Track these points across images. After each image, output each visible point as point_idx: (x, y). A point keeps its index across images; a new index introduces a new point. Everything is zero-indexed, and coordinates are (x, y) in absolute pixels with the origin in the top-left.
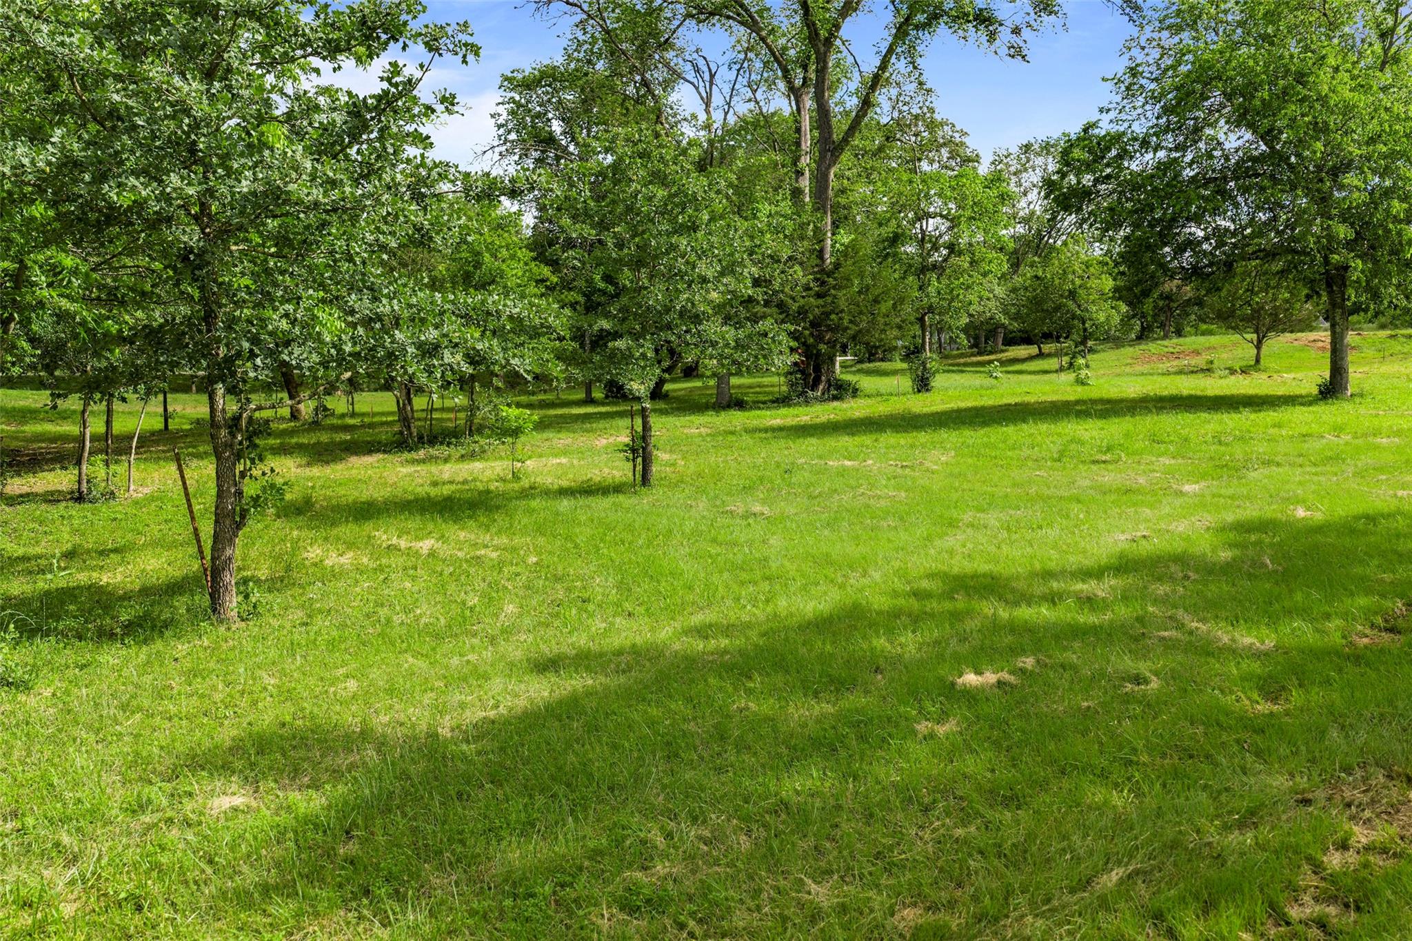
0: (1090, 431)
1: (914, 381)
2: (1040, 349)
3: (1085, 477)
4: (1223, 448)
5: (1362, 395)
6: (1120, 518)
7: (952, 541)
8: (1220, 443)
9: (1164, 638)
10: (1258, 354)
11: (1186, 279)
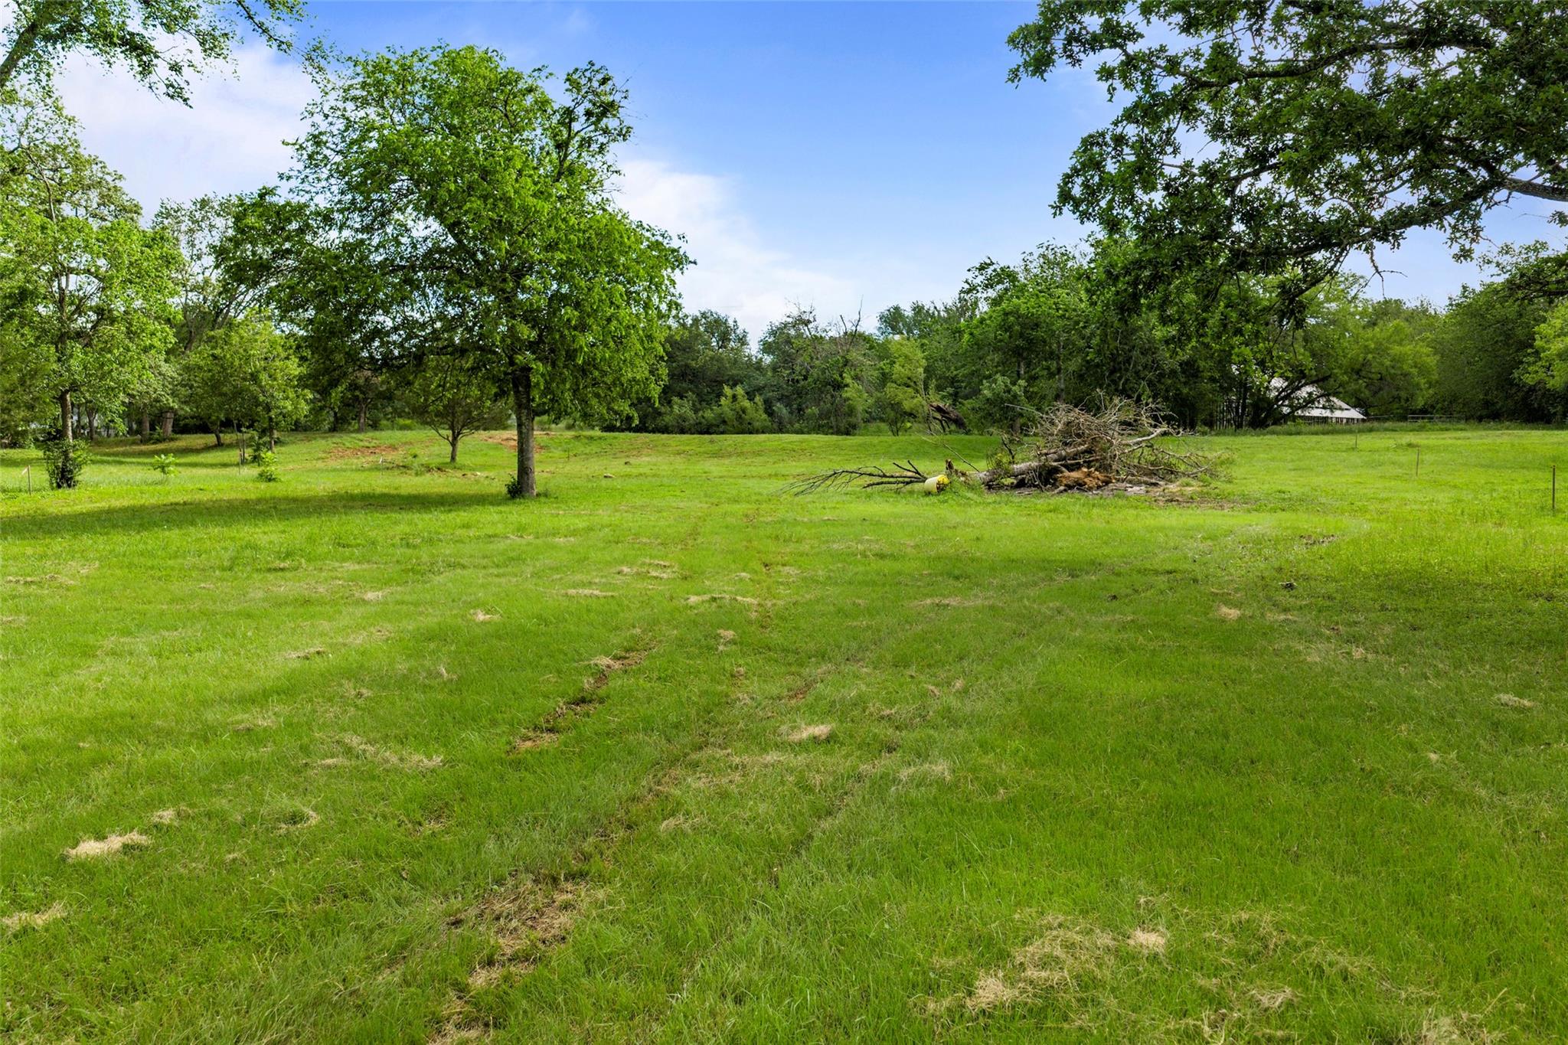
0: (268, 535)
1: (52, 474)
2: (218, 438)
3: (258, 589)
4: (409, 551)
5: (546, 495)
6: (293, 634)
7: (87, 674)
8: (408, 545)
9: (329, 767)
10: (454, 451)
11: (377, 370)
